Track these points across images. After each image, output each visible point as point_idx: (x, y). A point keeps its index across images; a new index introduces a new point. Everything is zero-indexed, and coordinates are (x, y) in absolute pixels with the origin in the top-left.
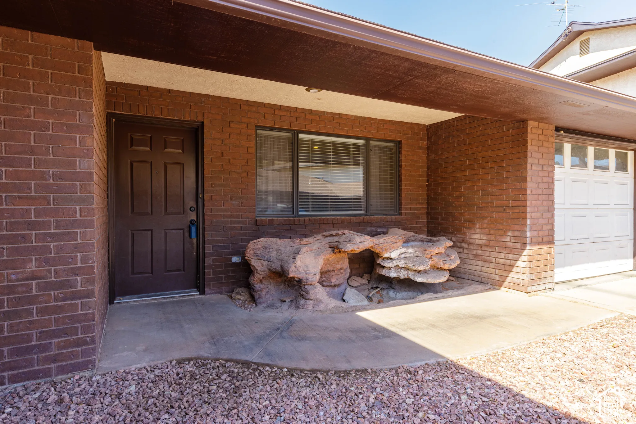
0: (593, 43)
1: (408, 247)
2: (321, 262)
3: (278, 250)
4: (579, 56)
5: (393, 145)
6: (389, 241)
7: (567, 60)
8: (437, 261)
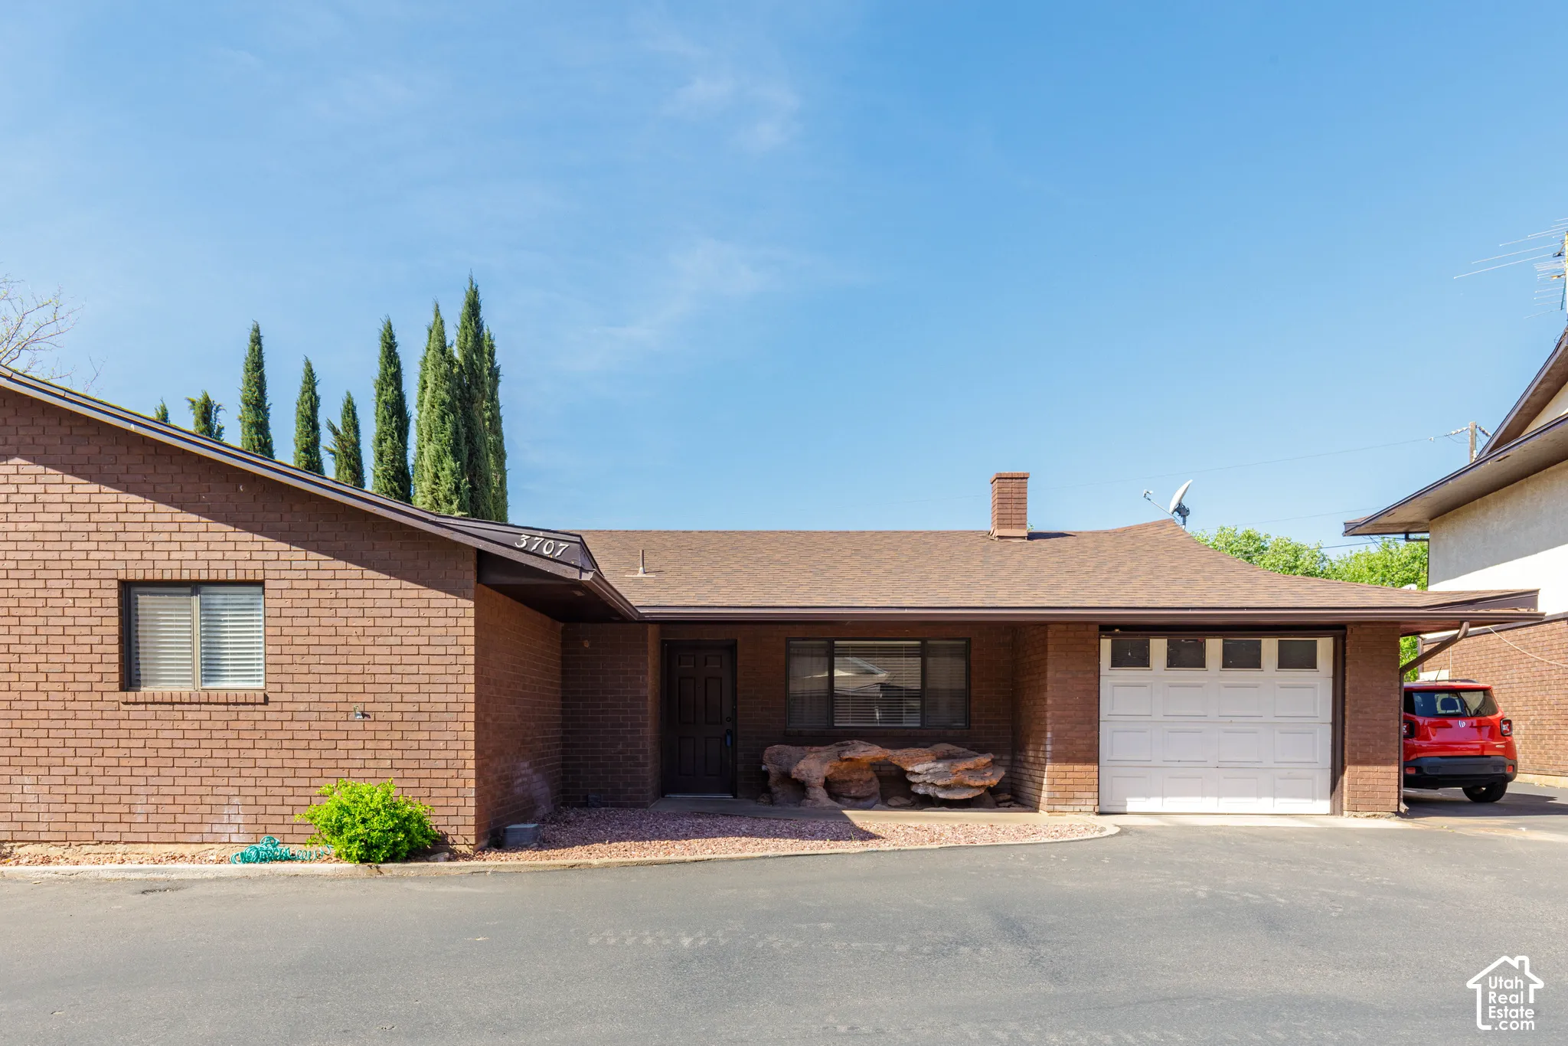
1: (938, 763)
2: (825, 769)
3: (787, 756)
5: (963, 642)
6: (911, 754)
8: (963, 776)
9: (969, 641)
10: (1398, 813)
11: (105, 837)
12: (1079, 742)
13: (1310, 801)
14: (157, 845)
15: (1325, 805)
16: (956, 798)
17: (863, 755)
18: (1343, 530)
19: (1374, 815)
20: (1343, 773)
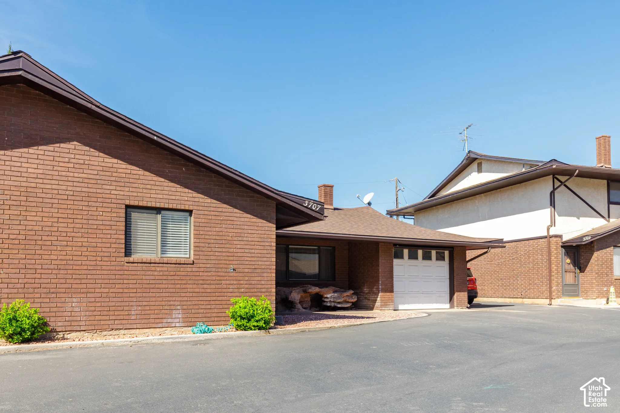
0: (484, 166)
1: (335, 294)
2: (299, 296)
3: (284, 292)
4: (477, 173)
5: (331, 248)
6: (326, 290)
7: (471, 174)
8: (346, 298)
9: (334, 247)
10: (467, 307)
11: (115, 327)
12: (388, 284)
13: (445, 304)
14: (140, 329)
15: (448, 306)
16: (345, 306)
17: (314, 290)
18: (386, 213)
19: (462, 308)
20: (454, 295)
